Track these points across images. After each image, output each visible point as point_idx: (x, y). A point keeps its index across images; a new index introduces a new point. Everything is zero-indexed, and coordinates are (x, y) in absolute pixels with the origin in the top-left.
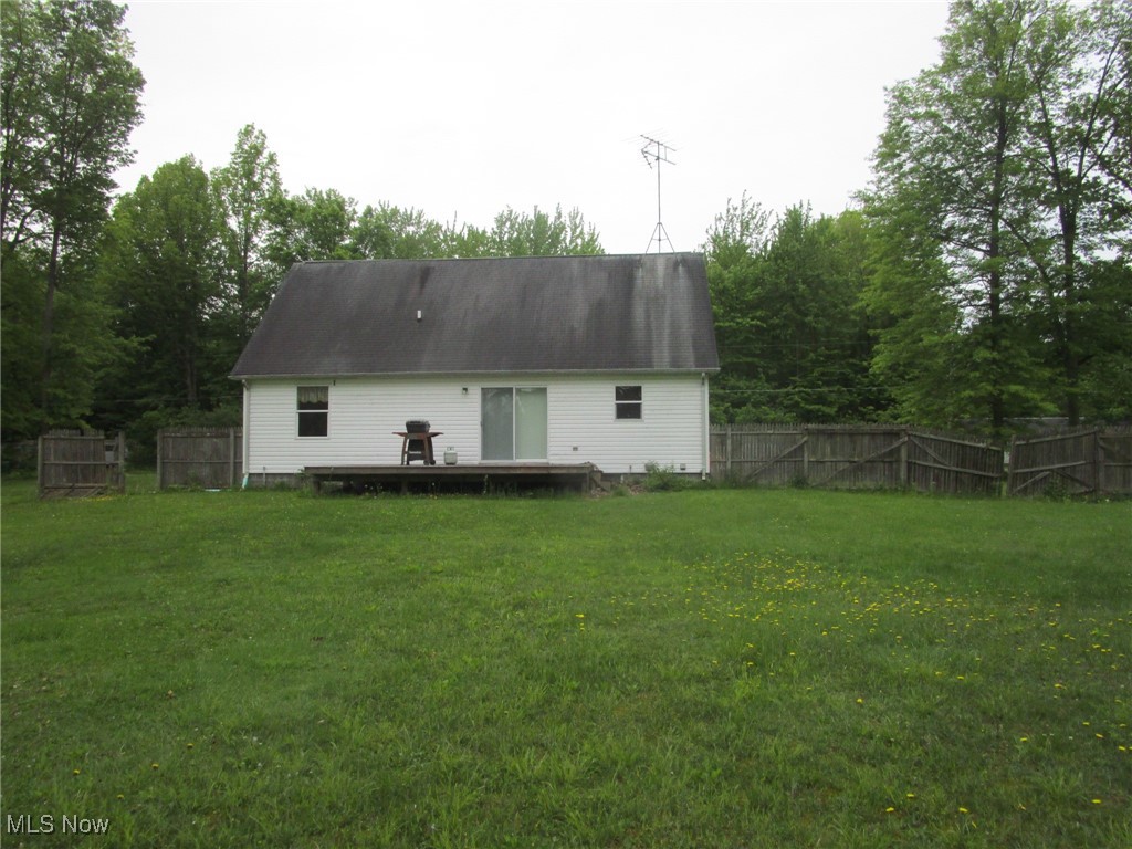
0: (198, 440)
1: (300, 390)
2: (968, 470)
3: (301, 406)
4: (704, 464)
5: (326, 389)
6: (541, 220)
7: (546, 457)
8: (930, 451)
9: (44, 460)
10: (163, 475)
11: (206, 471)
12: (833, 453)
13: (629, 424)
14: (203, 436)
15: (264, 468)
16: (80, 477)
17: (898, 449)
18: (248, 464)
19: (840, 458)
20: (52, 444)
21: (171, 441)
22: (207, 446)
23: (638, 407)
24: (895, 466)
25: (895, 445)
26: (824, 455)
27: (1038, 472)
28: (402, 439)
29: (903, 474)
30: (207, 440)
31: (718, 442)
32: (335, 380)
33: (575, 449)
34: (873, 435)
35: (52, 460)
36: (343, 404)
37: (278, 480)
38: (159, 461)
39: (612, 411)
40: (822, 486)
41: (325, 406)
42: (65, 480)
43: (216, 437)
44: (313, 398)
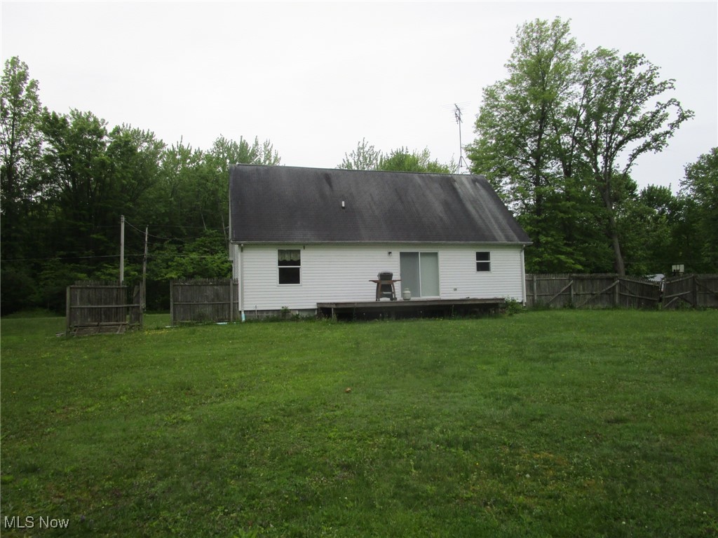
0: (202, 287)
1: (280, 252)
2: (644, 297)
3: (280, 263)
4: (523, 297)
5: (299, 251)
6: (244, 146)
7: (439, 295)
8: (628, 287)
9: (71, 305)
10: (174, 313)
11: (208, 310)
12: (584, 290)
13: (483, 274)
14: (207, 285)
15: (256, 307)
16: (103, 317)
17: (614, 287)
18: (242, 304)
19: (587, 292)
20: (78, 293)
21: (180, 289)
22: (209, 292)
23: (488, 264)
24: (612, 295)
25: (614, 284)
26: (579, 290)
27: (674, 297)
28: (376, 285)
29: (617, 301)
30: (210, 288)
31: (530, 284)
32: (304, 246)
33: (455, 290)
34: (601, 279)
35: (78, 305)
36: (310, 262)
37: (265, 314)
38: (172, 304)
39: (475, 267)
40: (580, 308)
41: (298, 263)
42: (89, 320)
43: (217, 285)
44: (287, 258)
